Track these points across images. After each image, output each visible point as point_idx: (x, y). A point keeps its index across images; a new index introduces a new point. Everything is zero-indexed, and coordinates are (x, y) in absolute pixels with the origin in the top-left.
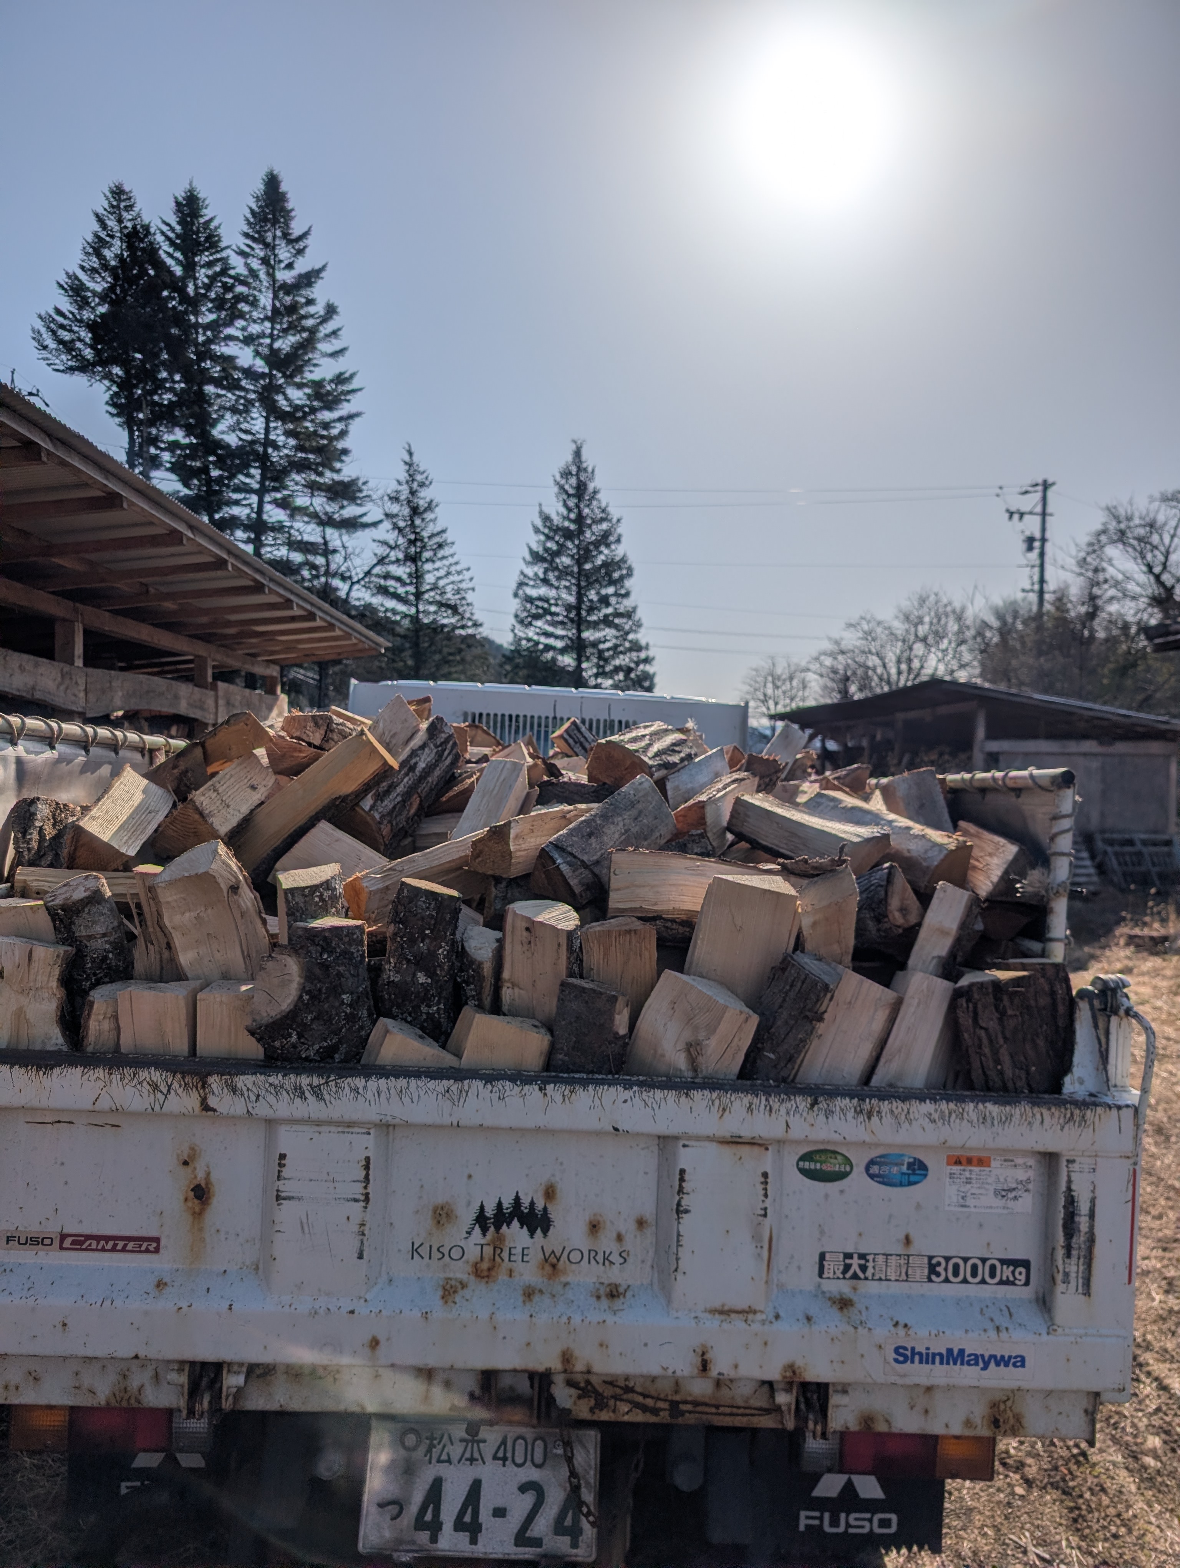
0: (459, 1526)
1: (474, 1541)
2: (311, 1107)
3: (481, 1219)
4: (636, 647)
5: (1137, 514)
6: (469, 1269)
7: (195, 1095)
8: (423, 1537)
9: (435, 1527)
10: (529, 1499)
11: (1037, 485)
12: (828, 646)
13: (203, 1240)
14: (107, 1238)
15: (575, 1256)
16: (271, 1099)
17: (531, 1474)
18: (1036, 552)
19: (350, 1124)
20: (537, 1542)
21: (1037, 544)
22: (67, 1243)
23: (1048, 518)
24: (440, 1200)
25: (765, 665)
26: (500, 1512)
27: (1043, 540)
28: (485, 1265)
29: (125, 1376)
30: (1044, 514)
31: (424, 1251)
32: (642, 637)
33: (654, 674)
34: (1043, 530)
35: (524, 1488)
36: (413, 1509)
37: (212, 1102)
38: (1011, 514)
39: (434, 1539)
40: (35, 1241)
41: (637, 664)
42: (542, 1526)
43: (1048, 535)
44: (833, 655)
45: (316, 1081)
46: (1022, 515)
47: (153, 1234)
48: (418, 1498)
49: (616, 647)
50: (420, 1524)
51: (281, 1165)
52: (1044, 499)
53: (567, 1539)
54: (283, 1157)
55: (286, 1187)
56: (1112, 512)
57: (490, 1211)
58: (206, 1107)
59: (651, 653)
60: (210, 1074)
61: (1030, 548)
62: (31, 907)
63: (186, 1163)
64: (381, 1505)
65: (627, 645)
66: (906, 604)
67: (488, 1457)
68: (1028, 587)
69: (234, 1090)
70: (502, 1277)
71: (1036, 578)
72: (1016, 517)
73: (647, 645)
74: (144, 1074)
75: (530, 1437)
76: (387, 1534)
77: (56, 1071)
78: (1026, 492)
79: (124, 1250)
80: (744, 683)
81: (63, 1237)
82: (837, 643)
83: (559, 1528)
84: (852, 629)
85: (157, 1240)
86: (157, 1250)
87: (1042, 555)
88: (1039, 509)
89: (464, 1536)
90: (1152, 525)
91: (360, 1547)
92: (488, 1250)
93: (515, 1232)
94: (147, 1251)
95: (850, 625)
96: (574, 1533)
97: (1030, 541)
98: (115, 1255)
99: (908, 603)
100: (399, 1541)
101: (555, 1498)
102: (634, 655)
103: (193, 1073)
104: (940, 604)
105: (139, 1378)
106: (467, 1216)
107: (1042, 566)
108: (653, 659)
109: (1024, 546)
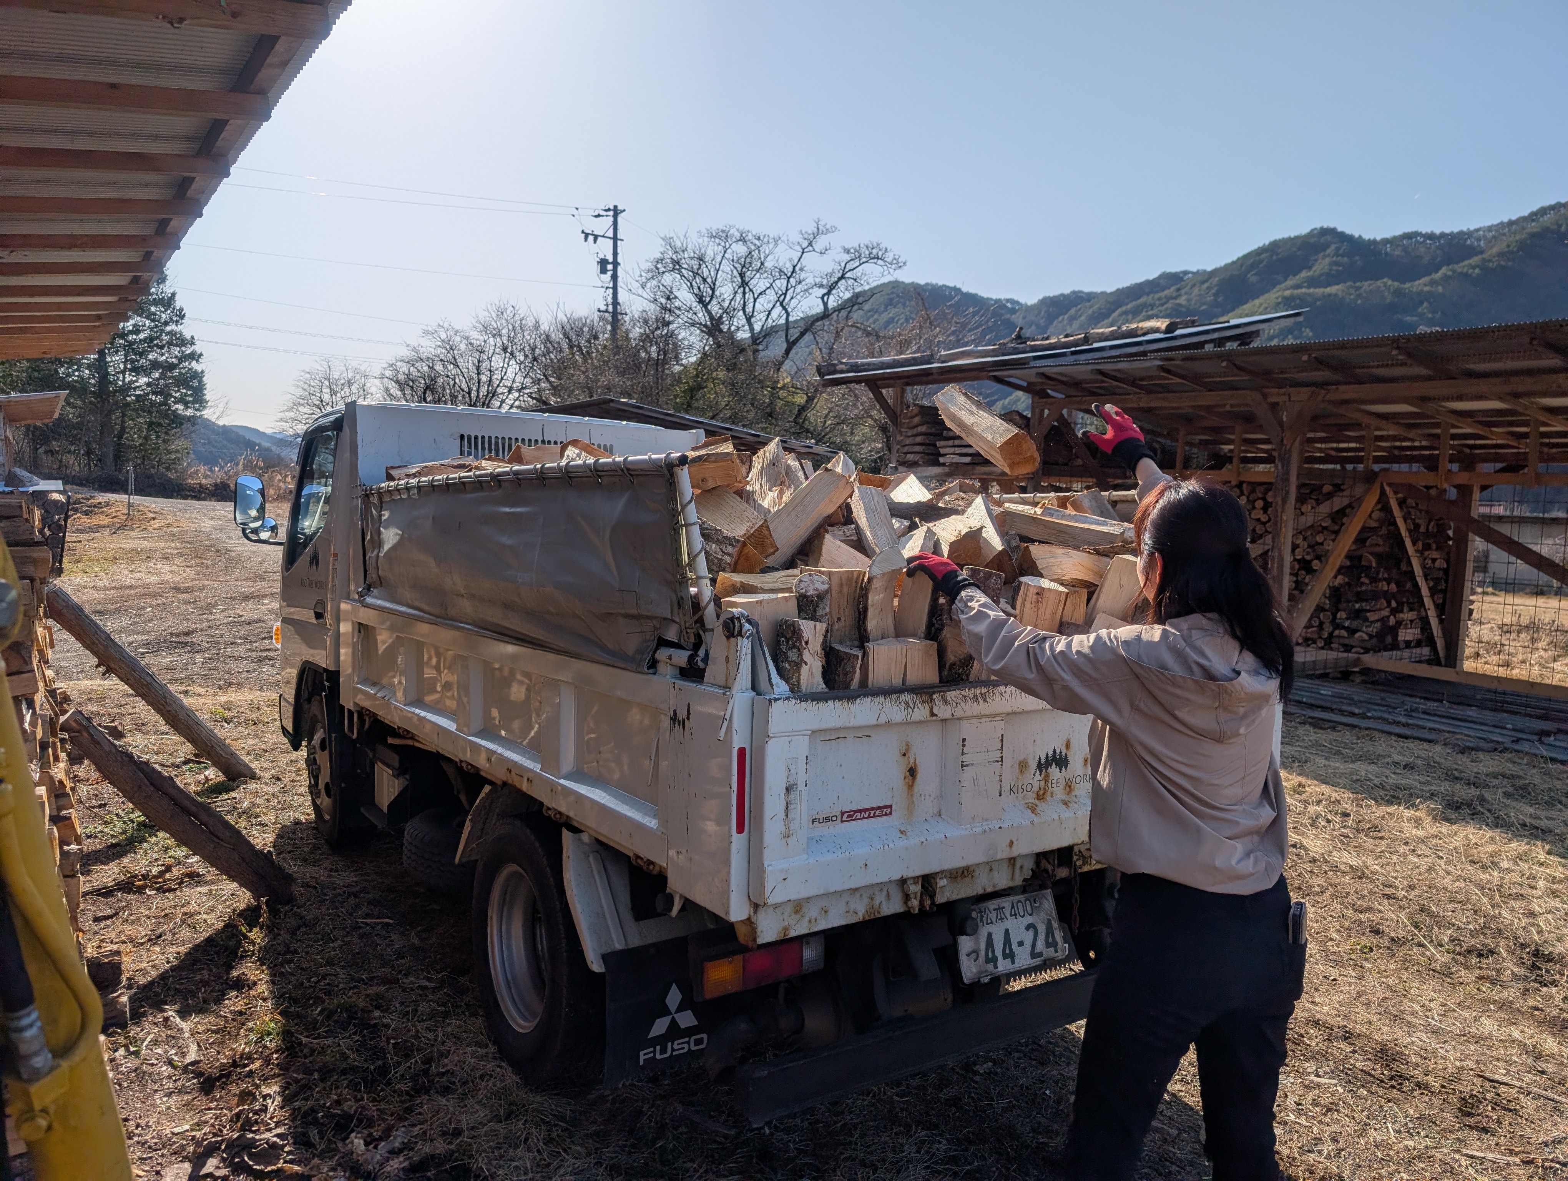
0: (1005, 956)
1: (1013, 962)
2: (981, 708)
3: (1039, 766)
4: (182, 342)
5: (690, 247)
6: (1035, 796)
7: (927, 707)
8: (991, 966)
9: (994, 960)
10: (1031, 933)
11: (609, 210)
12: (407, 353)
13: (913, 802)
14: (865, 810)
15: (1078, 780)
16: (963, 704)
17: (1029, 920)
18: (610, 273)
19: (994, 716)
20: (1040, 955)
21: (610, 267)
22: (845, 818)
23: (619, 242)
24: (1021, 758)
25: (320, 368)
26: (1021, 944)
27: (616, 264)
28: (1041, 793)
29: (872, 899)
30: (615, 239)
31: (1015, 790)
32: (186, 329)
33: (202, 372)
34: (615, 254)
35: (1028, 928)
36: (983, 953)
37: (935, 711)
38: (587, 236)
39: (996, 967)
40: (828, 819)
41: (181, 360)
42: (1040, 946)
43: (619, 260)
44: (410, 362)
45: (984, 690)
46: (596, 238)
47: (888, 803)
48: (983, 946)
49: (151, 339)
50: (988, 961)
51: (964, 746)
52: (615, 223)
53: (1052, 949)
54: (964, 740)
55: (966, 759)
56: (668, 241)
57: (1043, 761)
58: (933, 714)
59: (197, 348)
60: (934, 693)
61: (603, 271)
62: (786, 598)
63: (904, 755)
64: (968, 955)
65: (166, 338)
66: (483, 315)
67: (1008, 916)
68: (603, 308)
69: (945, 701)
70: (1049, 798)
71: (610, 300)
72: (591, 238)
73: (192, 337)
74: (902, 697)
75: (1023, 900)
76: (974, 970)
77: (858, 701)
78: (599, 216)
79: (874, 816)
80: (297, 386)
81: (843, 814)
82: (414, 349)
83: (1048, 945)
84: (430, 337)
85: (890, 806)
86: (891, 813)
87: (615, 277)
88: (610, 234)
89: (1008, 961)
90: (701, 259)
91: (965, 981)
92: (1043, 783)
93: (1054, 770)
94: (886, 814)
95: (427, 333)
96: (1054, 945)
97: (603, 263)
98: (869, 820)
99: (487, 314)
100: (980, 972)
101: (1042, 929)
102: (176, 351)
103: (926, 693)
104: (517, 317)
105: (880, 898)
106: (1033, 765)
107: (615, 289)
108: (201, 355)
109: (598, 268)
